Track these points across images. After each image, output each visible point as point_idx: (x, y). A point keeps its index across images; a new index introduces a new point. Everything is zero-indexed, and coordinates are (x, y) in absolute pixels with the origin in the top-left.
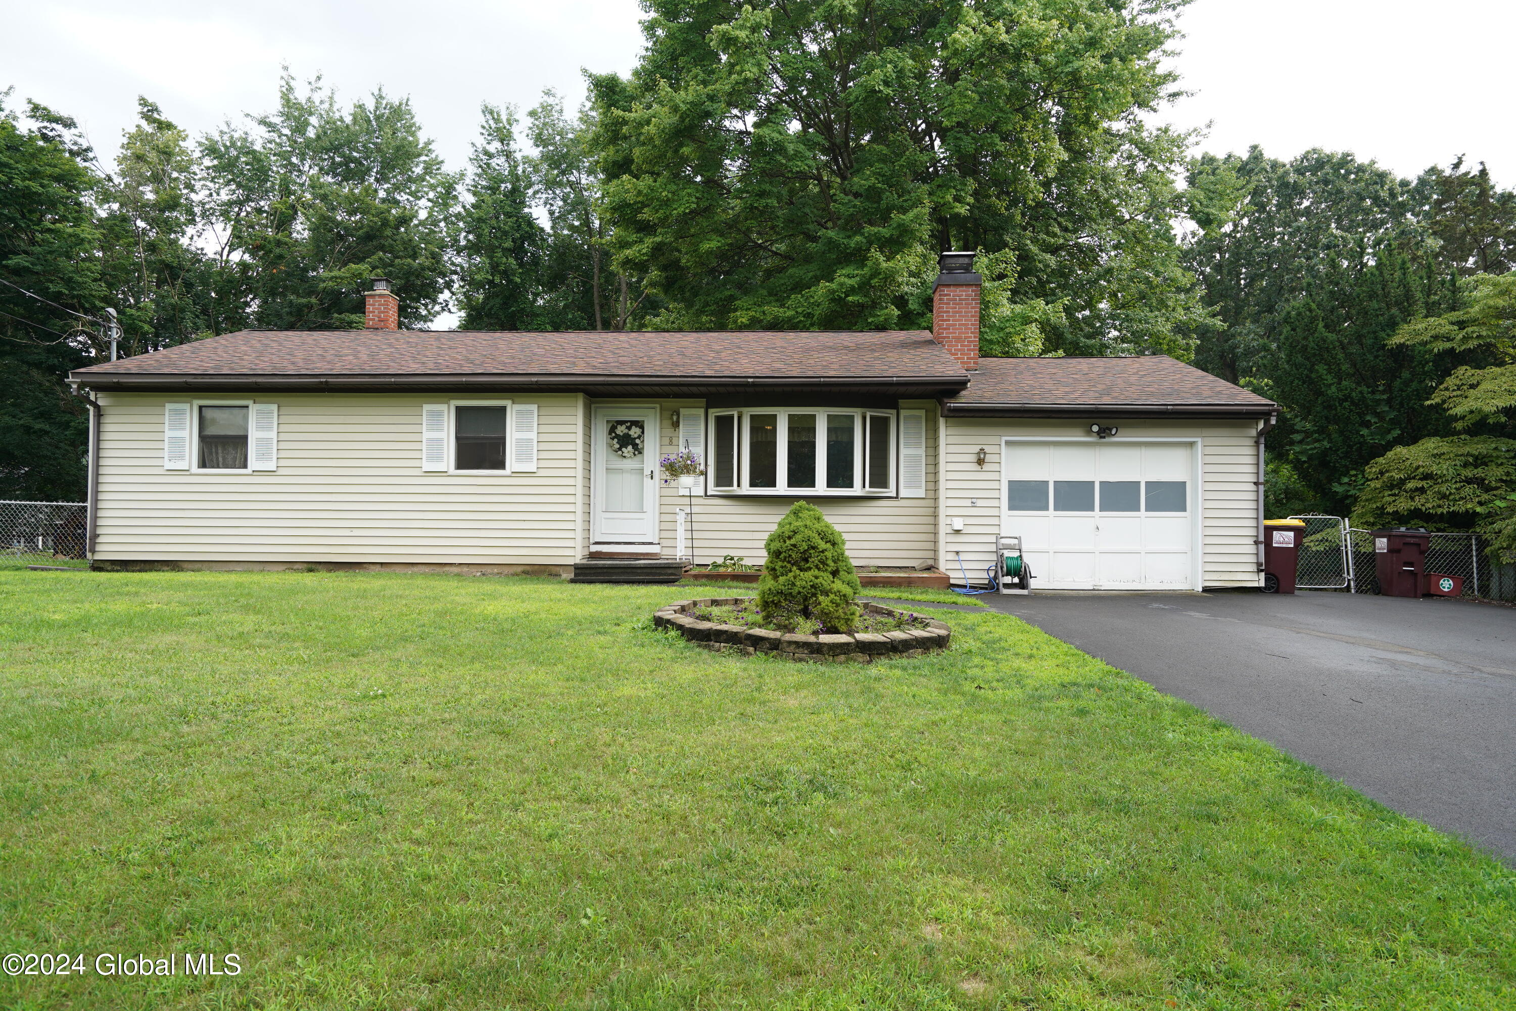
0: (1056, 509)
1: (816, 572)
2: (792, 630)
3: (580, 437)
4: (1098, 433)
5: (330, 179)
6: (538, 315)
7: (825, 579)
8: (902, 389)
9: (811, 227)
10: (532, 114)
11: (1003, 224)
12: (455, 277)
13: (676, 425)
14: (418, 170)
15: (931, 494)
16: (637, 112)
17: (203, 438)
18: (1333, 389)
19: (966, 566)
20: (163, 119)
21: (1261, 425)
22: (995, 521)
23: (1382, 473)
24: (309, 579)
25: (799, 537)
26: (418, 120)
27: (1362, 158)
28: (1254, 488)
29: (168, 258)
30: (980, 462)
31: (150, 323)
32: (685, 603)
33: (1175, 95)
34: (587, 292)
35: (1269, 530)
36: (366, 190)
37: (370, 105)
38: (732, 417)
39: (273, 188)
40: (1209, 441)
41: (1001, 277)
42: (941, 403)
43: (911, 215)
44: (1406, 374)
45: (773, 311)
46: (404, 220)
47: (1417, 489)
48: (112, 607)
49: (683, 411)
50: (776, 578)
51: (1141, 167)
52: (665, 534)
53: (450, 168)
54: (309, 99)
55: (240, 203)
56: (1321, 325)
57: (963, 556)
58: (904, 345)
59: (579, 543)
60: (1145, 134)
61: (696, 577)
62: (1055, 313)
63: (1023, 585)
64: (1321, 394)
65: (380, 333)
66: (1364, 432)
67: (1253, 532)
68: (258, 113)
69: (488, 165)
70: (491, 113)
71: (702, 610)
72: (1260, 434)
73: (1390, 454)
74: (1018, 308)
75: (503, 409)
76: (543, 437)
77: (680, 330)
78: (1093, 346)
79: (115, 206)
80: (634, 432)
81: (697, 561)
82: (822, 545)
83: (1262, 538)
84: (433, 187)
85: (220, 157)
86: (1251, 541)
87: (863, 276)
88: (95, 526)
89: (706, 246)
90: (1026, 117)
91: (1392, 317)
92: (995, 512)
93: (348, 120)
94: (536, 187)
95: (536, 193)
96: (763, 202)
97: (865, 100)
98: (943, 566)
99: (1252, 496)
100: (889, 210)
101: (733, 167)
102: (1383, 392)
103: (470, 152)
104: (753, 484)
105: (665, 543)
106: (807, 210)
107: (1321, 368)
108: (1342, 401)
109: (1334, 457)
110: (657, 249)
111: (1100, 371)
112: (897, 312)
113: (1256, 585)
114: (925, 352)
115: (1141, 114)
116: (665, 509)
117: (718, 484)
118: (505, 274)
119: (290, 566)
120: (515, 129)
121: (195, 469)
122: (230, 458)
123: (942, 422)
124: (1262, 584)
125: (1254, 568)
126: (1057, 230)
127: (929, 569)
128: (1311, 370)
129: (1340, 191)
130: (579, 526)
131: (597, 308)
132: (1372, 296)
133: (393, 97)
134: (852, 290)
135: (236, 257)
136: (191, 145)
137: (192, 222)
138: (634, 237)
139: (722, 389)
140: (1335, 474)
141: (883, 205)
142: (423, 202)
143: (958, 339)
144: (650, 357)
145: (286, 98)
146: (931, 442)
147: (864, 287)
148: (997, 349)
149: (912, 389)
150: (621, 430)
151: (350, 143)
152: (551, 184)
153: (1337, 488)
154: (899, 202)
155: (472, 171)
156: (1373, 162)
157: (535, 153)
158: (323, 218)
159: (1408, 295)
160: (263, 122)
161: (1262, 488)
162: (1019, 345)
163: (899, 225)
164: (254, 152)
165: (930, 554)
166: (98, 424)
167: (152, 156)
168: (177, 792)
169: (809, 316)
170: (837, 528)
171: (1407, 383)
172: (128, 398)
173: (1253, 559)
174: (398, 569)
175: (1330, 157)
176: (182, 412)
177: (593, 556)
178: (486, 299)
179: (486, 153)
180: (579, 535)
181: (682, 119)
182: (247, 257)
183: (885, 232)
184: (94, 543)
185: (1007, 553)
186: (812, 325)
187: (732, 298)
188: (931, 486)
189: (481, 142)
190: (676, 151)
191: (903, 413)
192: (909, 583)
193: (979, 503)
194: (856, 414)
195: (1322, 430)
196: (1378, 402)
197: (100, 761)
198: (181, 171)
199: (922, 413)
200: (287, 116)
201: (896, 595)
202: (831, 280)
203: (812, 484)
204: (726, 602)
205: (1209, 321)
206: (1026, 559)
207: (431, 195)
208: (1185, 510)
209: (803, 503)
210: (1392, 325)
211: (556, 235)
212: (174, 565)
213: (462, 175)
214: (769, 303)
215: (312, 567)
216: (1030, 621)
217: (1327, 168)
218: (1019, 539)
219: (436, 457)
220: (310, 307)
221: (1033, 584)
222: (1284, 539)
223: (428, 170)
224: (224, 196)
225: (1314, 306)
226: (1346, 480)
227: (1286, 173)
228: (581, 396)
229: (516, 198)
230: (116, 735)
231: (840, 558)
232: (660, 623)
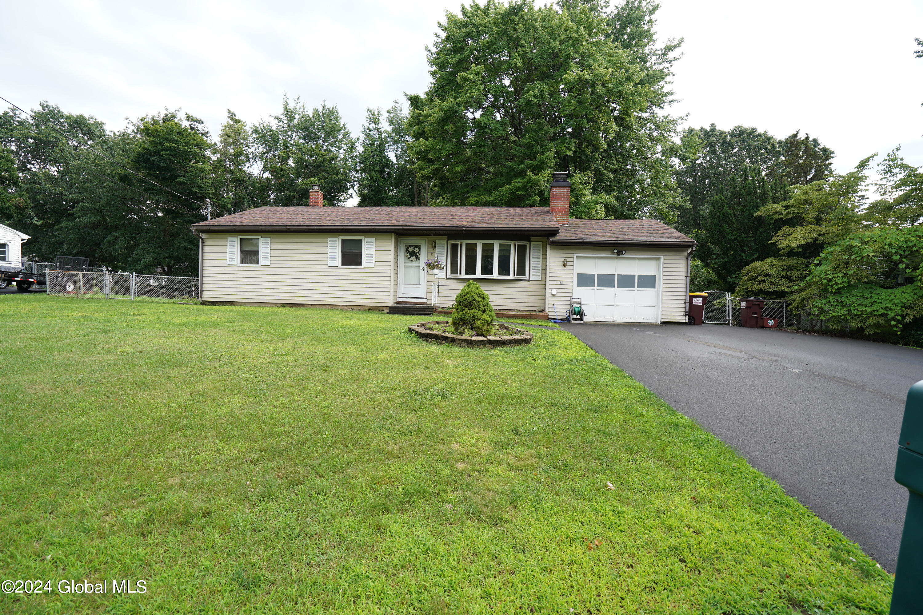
0: (598, 286)
1: (475, 311)
2: (461, 334)
3: (393, 252)
4: (617, 253)
5: (303, 141)
6: (389, 199)
7: (479, 314)
8: (531, 233)
9: (503, 160)
10: (388, 111)
11: (591, 159)
12: (355, 183)
13: (434, 247)
14: (340, 137)
15: (544, 279)
16: (426, 111)
17: (242, 252)
18: (730, 235)
19: (557, 310)
20: (237, 118)
21: (690, 250)
22: (571, 291)
23: (748, 273)
24: (280, 310)
25: (468, 295)
26: (340, 115)
27: (760, 130)
28: (685, 278)
29: (238, 177)
30: (565, 265)
31: (231, 204)
32: (424, 322)
33: (672, 102)
34: (412, 189)
35: (691, 297)
36: (318, 146)
37: (320, 109)
38: (458, 244)
39: (280, 145)
40: (666, 257)
41: (587, 183)
42: (548, 239)
43: (546, 155)
44: (761, 229)
45: (486, 198)
46: (333, 159)
47: (762, 280)
48: (199, 318)
49: (437, 242)
50: (458, 312)
51: (655, 134)
52: (428, 294)
53: (353, 136)
54: (295, 108)
55: (267, 153)
56: (726, 206)
57: (556, 306)
58: (536, 213)
59: (392, 298)
60: (657, 119)
61: (439, 313)
62: (611, 199)
63: (581, 319)
64: (725, 237)
65: (315, 208)
66: (743, 254)
67: (684, 298)
68: (274, 115)
69: (369, 134)
70: (371, 111)
71: (430, 325)
72: (689, 255)
73: (752, 265)
74: (594, 197)
75: (361, 240)
76: (377, 252)
77: (447, 206)
78: (630, 214)
79: (219, 155)
80: (416, 250)
81: (441, 306)
82: (478, 299)
83: (688, 301)
84: (346, 144)
85: (260, 133)
86: (683, 302)
87: (524, 182)
88: (202, 287)
89: (456, 169)
90: (600, 111)
91: (757, 203)
92: (571, 287)
93: (311, 116)
94: (389, 144)
95: (389, 146)
96: (481, 150)
97: (526, 104)
98: (547, 310)
99: (684, 282)
100: (536, 153)
101: (470, 136)
102: (752, 237)
103: (362, 129)
104: (466, 273)
105: (429, 298)
106: (501, 153)
107: (725, 226)
108: (733, 241)
109: (729, 266)
110: (436, 171)
111: (623, 225)
112: (538, 199)
113: (684, 321)
114: (545, 217)
115: (656, 110)
116: (429, 284)
117: (452, 273)
118: (376, 181)
119: (276, 304)
120: (381, 118)
121: (239, 264)
122: (252, 260)
123: (548, 247)
124: (687, 321)
125: (683, 314)
126: (615, 162)
127: (542, 311)
128: (721, 226)
129: (749, 145)
130: (392, 290)
131: (416, 196)
132: (749, 193)
133: (330, 106)
134: (519, 189)
135: (266, 175)
136: (247, 128)
137: (248, 161)
138: (426, 165)
139: (453, 232)
140: (730, 273)
141: (534, 151)
142: (342, 151)
143: (560, 211)
144: (424, 218)
145: (286, 108)
146: (544, 256)
147: (524, 187)
148: (584, 216)
149: (536, 233)
150: (411, 249)
151: (312, 125)
152: (396, 142)
153: (730, 279)
154: (540, 149)
155: (362, 137)
156: (766, 132)
157: (389, 128)
158: (299, 158)
159: (765, 193)
160: (276, 118)
161: (689, 279)
162: (594, 214)
163: (541, 160)
164: (272, 131)
165: (543, 305)
166: (203, 246)
167: (233, 134)
168: (196, 384)
169: (501, 200)
170: (486, 292)
171: (762, 233)
172: (214, 235)
173: (683, 310)
174: (318, 307)
175: (746, 130)
176: (233, 241)
177: (398, 303)
178: (368, 192)
179: (369, 129)
180: (392, 294)
181: (445, 114)
182: (270, 175)
183: (534, 163)
184: (202, 294)
185: (575, 305)
186: (502, 204)
187: (468, 192)
188: (544, 275)
189: (366, 124)
190: (443, 128)
191: (532, 243)
192: (530, 317)
193: (564, 283)
194: (512, 243)
195: (725, 254)
196: (750, 241)
197: (173, 373)
198: (244, 140)
199: (541, 243)
200: (286, 115)
201: (521, 322)
202: (510, 185)
203: (492, 274)
204: (442, 323)
205: (684, 204)
206: (583, 308)
207: (345, 148)
208: (655, 288)
209: (472, 281)
210: (757, 207)
211: (398, 164)
212: (231, 303)
213: (358, 139)
214: (483, 195)
215: (284, 305)
216: (573, 334)
217: (745, 135)
218: (580, 299)
219: (333, 260)
220: (293, 196)
221: (585, 319)
222: (698, 301)
223: (344, 136)
224: (261, 149)
225: (723, 198)
226: (734, 276)
227: (726, 137)
228: (393, 234)
229: (381, 148)
230: (182, 364)
231: (486, 305)
232: (410, 330)
